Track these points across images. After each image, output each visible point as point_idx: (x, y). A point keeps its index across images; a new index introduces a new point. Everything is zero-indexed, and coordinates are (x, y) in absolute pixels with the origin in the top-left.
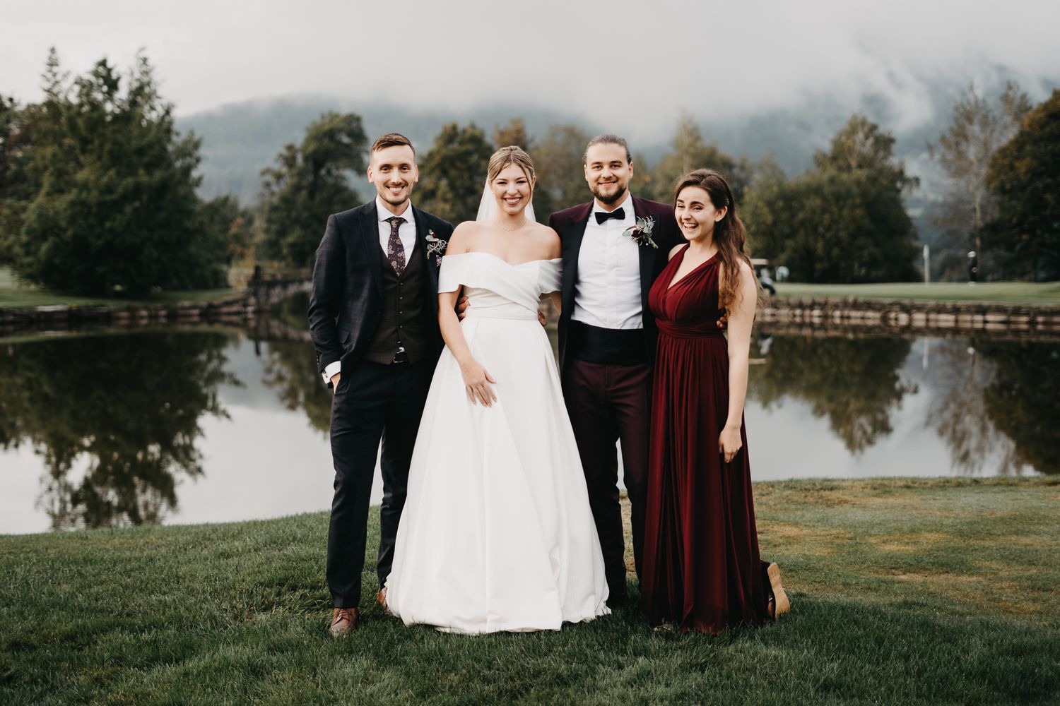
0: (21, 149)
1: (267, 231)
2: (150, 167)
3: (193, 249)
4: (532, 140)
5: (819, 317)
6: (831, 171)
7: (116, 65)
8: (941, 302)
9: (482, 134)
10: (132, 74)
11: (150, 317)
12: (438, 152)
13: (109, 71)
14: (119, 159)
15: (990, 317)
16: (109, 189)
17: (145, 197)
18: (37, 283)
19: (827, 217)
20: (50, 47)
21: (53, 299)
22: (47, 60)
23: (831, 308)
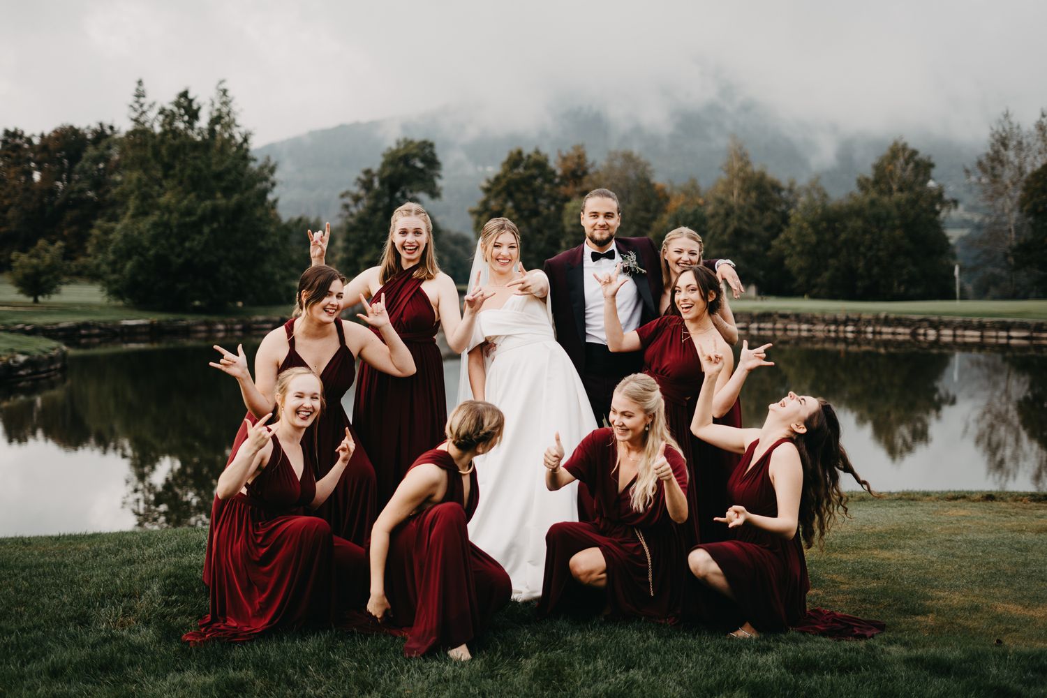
0: (120, 174)
1: (346, 249)
2: (227, 192)
3: (268, 267)
4: (593, 165)
5: (852, 332)
6: (873, 194)
7: (196, 97)
8: (968, 319)
9: (546, 160)
10: (213, 104)
11: (226, 330)
12: (504, 176)
13: (191, 101)
14: (199, 184)
15: (1013, 334)
16: (189, 212)
17: (222, 219)
18: (123, 299)
19: (868, 237)
20: (138, 80)
21: (136, 313)
22: (134, 92)
23: (864, 324)
